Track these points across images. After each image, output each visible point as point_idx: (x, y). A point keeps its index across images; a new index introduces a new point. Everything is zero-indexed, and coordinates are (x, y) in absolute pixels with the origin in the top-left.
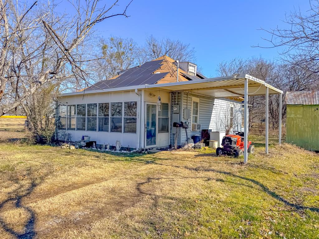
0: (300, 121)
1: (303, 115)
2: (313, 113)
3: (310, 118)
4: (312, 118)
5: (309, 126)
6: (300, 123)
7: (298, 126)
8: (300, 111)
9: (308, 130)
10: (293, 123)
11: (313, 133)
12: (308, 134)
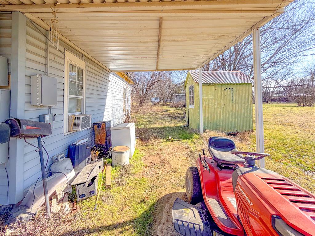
0: (211, 102)
1: (214, 95)
2: (223, 93)
3: (220, 99)
4: (222, 99)
5: (220, 107)
6: (211, 104)
7: (210, 107)
8: (211, 91)
9: (219, 112)
10: (205, 104)
11: (224, 115)
12: (219, 115)
